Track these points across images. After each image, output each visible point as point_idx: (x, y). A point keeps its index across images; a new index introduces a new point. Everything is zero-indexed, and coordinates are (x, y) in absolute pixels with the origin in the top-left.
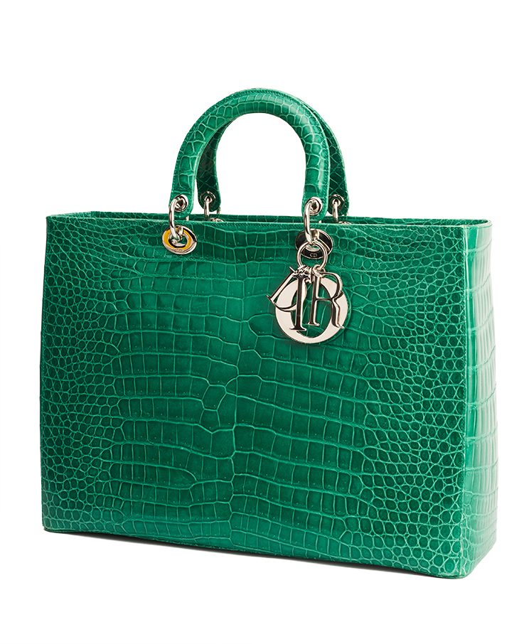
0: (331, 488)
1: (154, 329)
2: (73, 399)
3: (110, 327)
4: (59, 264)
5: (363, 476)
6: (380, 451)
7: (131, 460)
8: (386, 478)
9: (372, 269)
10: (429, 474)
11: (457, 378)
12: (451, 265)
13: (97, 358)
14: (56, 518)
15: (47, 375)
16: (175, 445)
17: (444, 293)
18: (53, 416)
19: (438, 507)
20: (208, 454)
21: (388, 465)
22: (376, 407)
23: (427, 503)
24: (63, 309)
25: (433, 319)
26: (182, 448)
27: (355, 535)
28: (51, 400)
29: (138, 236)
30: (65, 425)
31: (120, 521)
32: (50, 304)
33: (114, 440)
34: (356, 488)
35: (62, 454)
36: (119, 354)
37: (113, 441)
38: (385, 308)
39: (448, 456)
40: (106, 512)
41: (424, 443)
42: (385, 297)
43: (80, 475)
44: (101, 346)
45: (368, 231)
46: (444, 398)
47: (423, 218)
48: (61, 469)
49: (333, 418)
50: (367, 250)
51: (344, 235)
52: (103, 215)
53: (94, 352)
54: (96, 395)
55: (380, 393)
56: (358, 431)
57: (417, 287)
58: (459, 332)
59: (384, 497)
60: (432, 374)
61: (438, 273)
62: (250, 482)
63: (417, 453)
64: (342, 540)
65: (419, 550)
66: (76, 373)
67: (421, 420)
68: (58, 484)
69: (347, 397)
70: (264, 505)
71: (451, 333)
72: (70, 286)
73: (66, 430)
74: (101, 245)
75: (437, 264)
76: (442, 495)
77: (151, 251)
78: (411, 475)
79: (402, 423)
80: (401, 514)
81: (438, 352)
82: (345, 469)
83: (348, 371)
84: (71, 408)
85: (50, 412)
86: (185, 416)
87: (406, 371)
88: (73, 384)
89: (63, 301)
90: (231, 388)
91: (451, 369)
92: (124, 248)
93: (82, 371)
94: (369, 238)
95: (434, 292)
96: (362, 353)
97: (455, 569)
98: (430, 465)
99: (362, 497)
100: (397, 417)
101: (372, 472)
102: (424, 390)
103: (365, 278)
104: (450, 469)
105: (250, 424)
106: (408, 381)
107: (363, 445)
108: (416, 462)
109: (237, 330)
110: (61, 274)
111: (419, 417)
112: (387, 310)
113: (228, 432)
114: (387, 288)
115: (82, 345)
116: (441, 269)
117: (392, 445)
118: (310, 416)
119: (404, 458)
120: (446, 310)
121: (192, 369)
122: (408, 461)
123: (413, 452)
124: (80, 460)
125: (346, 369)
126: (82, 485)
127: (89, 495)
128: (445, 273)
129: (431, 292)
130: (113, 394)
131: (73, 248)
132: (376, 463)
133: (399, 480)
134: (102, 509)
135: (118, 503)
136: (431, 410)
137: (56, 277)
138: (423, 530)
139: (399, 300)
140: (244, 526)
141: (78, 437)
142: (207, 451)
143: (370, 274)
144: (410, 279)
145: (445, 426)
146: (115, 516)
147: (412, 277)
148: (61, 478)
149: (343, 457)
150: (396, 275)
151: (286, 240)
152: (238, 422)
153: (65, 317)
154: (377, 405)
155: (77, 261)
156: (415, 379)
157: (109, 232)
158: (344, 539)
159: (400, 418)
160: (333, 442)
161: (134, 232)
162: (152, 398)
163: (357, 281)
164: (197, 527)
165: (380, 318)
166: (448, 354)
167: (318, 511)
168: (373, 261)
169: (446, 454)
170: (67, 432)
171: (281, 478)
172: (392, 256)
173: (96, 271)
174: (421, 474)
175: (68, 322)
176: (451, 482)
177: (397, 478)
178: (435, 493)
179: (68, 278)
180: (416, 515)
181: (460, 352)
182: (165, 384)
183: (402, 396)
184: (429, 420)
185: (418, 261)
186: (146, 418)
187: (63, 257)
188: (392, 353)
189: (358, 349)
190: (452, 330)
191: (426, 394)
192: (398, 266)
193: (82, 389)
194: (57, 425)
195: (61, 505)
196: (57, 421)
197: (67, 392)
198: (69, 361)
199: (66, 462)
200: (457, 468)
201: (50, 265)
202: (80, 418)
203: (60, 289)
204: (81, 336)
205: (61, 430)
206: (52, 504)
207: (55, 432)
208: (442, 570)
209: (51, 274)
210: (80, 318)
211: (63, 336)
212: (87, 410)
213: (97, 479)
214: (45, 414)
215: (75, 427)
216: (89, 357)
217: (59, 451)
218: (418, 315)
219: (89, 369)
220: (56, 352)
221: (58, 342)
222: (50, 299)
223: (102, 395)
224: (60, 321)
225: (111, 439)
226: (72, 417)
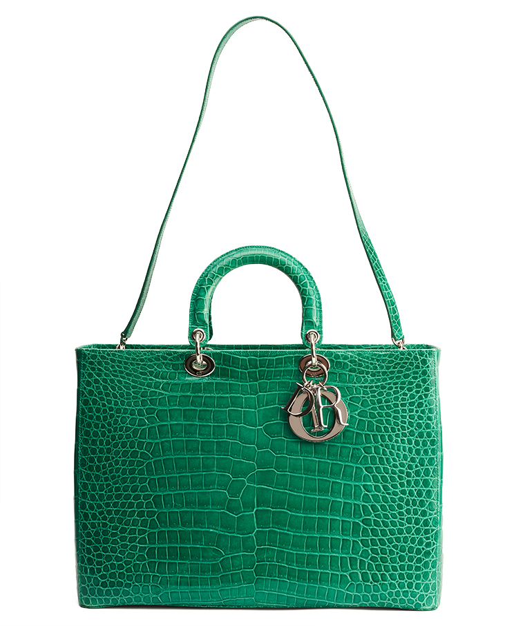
0: (337, 551)
1: (182, 437)
2: (109, 498)
3: (143, 437)
4: (93, 388)
5: (362, 540)
6: (374, 520)
7: (166, 543)
8: (379, 540)
9: (363, 383)
10: (413, 534)
11: (431, 461)
12: (427, 378)
13: (131, 463)
14: (96, 596)
15: (83, 480)
16: (205, 528)
17: (422, 399)
18: (90, 513)
19: (420, 558)
20: (234, 533)
21: (381, 530)
22: (370, 487)
23: (412, 556)
24: (98, 424)
25: (413, 419)
26: (211, 530)
27: (357, 585)
28: (88, 500)
29: (163, 363)
30: (102, 520)
31: (157, 594)
32: (86, 421)
33: (149, 528)
34: (356, 549)
35: (100, 543)
36: (152, 459)
37: (148, 530)
38: (375, 412)
39: (427, 519)
40: (145, 587)
41: (408, 512)
42: (375, 404)
43: (118, 559)
44: (134, 454)
45: (359, 355)
46: (423, 477)
47: (378, 344)
48: (99, 556)
49: (336, 497)
50: (358, 369)
51: (339, 358)
52: (104, 347)
53: (128, 458)
54: (131, 493)
55: (373, 476)
56: (356, 506)
57: (400, 395)
58: (433, 428)
59: (378, 554)
60: (413, 460)
61: (416, 385)
62: (270, 552)
63: (403, 519)
64: (347, 590)
65: (407, 591)
66: (112, 477)
67: (405, 494)
68: (97, 568)
69: (348, 481)
70: (283, 569)
71: (427, 428)
72: (104, 405)
73: (103, 523)
74: (130, 371)
75: (416, 378)
76: (423, 549)
77: (174, 374)
78: (399, 536)
79: (391, 498)
80: (392, 566)
81: (417, 443)
82: (346, 535)
83: (347, 461)
84: (108, 505)
85: (87, 510)
86: (212, 504)
87: (393, 459)
88: (108, 485)
89: (98, 418)
90: (251, 480)
91: (427, 455)
92: (151, 373)
93: (117, 474)
94: (359, 360)
95: (414, 398)
96: (359, 447)
97: (433, 603)
98: (414, 527)
99: (361, 556)
100: (387, 493)
101: (368, 536)
102: (407, 472)
103: (358, 390)
104: (429, 529)
105: (269, 507)
106: (395, 466)
107: (361, 517)
108: (403, 526)
109: (253, 434)
110: (96, 396)
111: (403, 492)
112: (377, 413)
113: (250, 515)
114: (376, 397)
115: (117, 453)
116: (419, 381)
117: (384, 514)
118: (317, 497)
119: (393, 524)
120: (423, 412)
121: (217, 467)
122: (396, 526)
123: (400, 519)
124: (118, 547)
125: (347, 460)
126: (121, 567)
127: (128, 575)
128: (422, 384)
129: (411, 399)
130: (147, 491)
131: (105, 374)
132: (372, 530)
133: (390, 541)
134: (141, 585)
135: (157, 578)
136: (413, 487)
137: (91, 399)
138: (410, 577)
139: (386, 406)
140: (266, 587)
141: (116, 528)
142: (233, 531)
143: (361, 387)
144: (394, 389)
145: (424, 497)
146: (153, 590)
147: (396, 388)
148: (99, 563)
149: (345, 527)
150: (383, 387)
151: (291, 363)
152: (258, 506)
153: (100, 431)
154: (371, 485)
155: (109, 384)
156: (400, 464)
157: (137, 361)
158: (349, 589)
159: (389, 494)
160: (337, 516)
161: (159, 360)
162: (183, 492)
163: (351, 392)
164: (225, 591)
165: (372, 420)
166: (424, 444)
167: (328, 569)
168: (364, 377)
169: (425, 518)
170: (105, 525)
171: (296, 547)
172: (379, 372)
173: (127, 392)
174: (407, 535)
175: (103, 434)
176: (429, 539)
177: (388, 539)
178: (417, 549)
179: (102, 399)
180: (404, 566)
181: (433, 442)
182: (193, 481)
183: (390, 477)
184: (411, 493)
185: (400, 377)
186: (178, 509)
187: (96, 381)
188: (382, 445)
189: (355, 444)
190: (428, 426)
191: (408, 475)
192: (385, 380)
193: (118, 489)
194: (95, 520)
195: (102, 586)
196: (94, 517)
197: (103, 492)
198: (104, 467)
199: (105, 550)
200: (434, 528)
201: (85, 388)
202: (117, 512)
203: (94, 408)
204: (116, 446)
205: (99, 524)
206: (92, 585)
207: (93, 526)
208: (424, 605)
209: (86, 396)
210: (115, 431)
211: (98, 446)
212: (123, 505)
213: (134, 561)
214: (82, 512)
215: (112, 520)
216: (124, 463)
217: (98, 541)
218: (402, 416)
219: (124, 472)
220: (92, 460)
221: (94, 451)
222: (86, 417)
223: (137, 493)
224: (96, 434)
225: (146, 527)
226: (109, 512)
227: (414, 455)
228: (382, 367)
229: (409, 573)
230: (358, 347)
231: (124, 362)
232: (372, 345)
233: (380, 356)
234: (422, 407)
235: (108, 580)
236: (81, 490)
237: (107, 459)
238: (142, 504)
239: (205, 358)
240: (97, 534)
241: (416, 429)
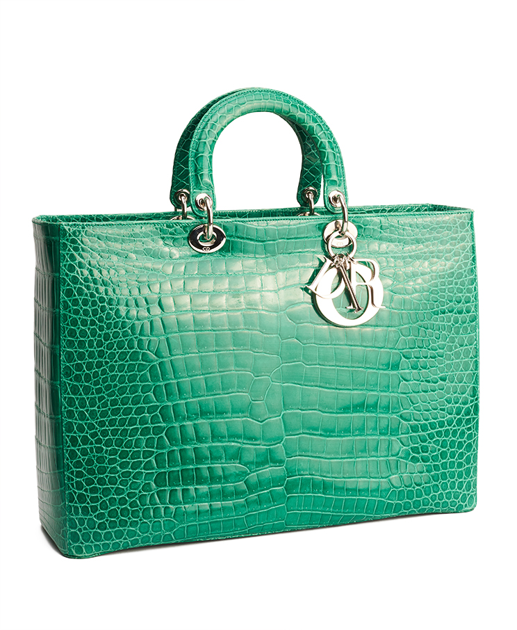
2: (104, 414)
3: (145, 333)
4: (78, 273)
7: (178, 466)
8: (420, 436)
10: (454, 426)
13: (131, 368)
15: (68, 394)
16: (225, 442)
18: (79, 436)
19: (462, 453)
20: (260, 444)
21: (421, 425)
24: (86, 321)
25: (452, 292)
26: (233, 444)
27: (399, 492)
28: (76, 419)
29: (163, 238)
30: (96, 443)
31: (171, 530)
32: (70, 317)
33: (157, 448)
34: (396, 450)
35: (95, 474)
36: (157, 360)
37: (155, 450)
39: (468, 408)
40: (156, 524)
41: (449, 400)
42: (410, 277)
43: (118, 491)
44: (135, 356)
46: (462, 359)
48: (94, 490)
49: (373, 391)
50: (390, 237)
53: (127, 361)
54: (131, 406)
55: (411, 362)
56: (394, 399)
58: (472, 301)
59: (419, 453)
63: (444, 409)
64: (388, 499)
65: (450, 492)
66: (106, 387)
68: (91, 507)
72: (92, 295)
73: (97, 448)
76: (465, 442)
78: (440, 429)
80: (434, 465)
81: (456, 320)
82: (384, 434)
84: (102, 424)
85: (75, 433)
86: (233, 412)
87: (432, 340)
88: (101, 399)
89: (86, 313)
90: (276, 378)
91: (467, 333)
92: (149, 251)
93: (113, 384)
95: (453, 268)
96: (395, 329)
97: (474, 503)
98: (455, 418)
99: (402, 457)
102: (446, 354)
104: (470, 419)
105: (298, 409)
108: (444, 418)
109: (275, 321)
110: (81, 284)
113: (277, 420)
115: (112, 356)
116: (457, 248)
118: (352, 392)
119: (434, 416)
121: (235, 365)
122: (437, 418)
123: (441, 409)
124: (119, 476)
126: (123, 502)
127: (133, 511)
130: (153, 401)
131: (92, 255)
132: (411, 425)
133: (431, 436)
134: (150, 521)
135: (169, 511)
136: (453, 371)
137: (75, 288)
138: (452, 475)
140: (299, 506)
141: (114, 452)
142: (258, 443)
143: (394, 257)
144: (431, 259)
145: (465, 382)
146: (166, 525)
147: (433, 257)
148: (94, 500)
149: (382, 424)
150: (418, 257)
152: (285, 409)
153: (89, 329)
154: (409, 373)
155: (97, 268)
156: (438, 346)
157: (131, 236)
158: (391, 498)
160: (373, 412)
161: (158, 234)
162: (197, 399)
164: (253, 517)
165: (408, 296)
168: (396, 245)
169: (466, 406)
170: (99, 450)
171: (330, 453)
172: (413, 240)
174: (448, 427)
175: (94, 333)
176: (471, 430)
177: (429, 435)
178: (459, 442)
179: (89, 288)
180: (447, 463)
184: (451, 379)
185: (437, 243)
191: (448, 357)
193: (114, 402)
194: (86, 444)
195: (98, 528)
196: (85, 440)
197: (96, 408)
198: (95, 375)
199: (101, 481)
200: (475, 416)
201: (67, 275)
202: (114, 432)
203: (80, 299)
204: (110, 347)
205: (91, 449)
206: (85, 529)
207: (84, 452)
208: (466, 505)
209: (69, 285)
210: (108, 329)
211: (86, 350)
212: (122, 423)
213: (140, 492)
214: (68, 436)
215: (108, 444)
216: (121, 368)
217: (91, 472)
219: (122, 380)
220: (79, 367)
221: (81, 356)
222: (70, 311)
223: (139, 405)
224: (83, 334)
225: (153, 448)
226: (104, 433)
227: (453, 334)
229: (451, 471)
234: (461, 277)
235: (107, 520)
236: (65, 408)
237: (99, 365)
239: (215, 230)
240: (90, 462)
241: (455, 304)
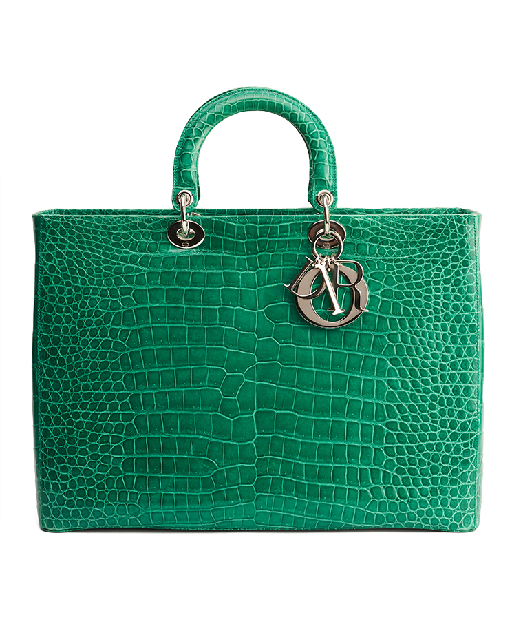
0: (355, 462)
1: (165, 323)
2: (76, 398)
3: (117, 323)
4: (55, 262)
5: (385, 447)
6: (401, 423)
7: (146, 453)
8: (407, 447)
9: (387, 256)
10: (448, 440)
11: (470, 352)
12: (466, 249)
13: (103, 355)
14: (61, 518)
15: (44, 376)
16: (194, 434)
17: (460, 275)
18: (53, 417)
19: (457, 469)
20: (229, 440)
21: (409, 436)
22: (396, 383)
23: (447, 467)
24: (61, 308)
25: (448, 300)
26: (201, 437)
27: (380, 502)
28: (50, 400)
29: (141, 232)
30: (68, 425)
31: (136, 514)
32: (46, 303)
33: (125, 435)
34: (379, 459)
35: (65, 453)
36: (128, 350)
37: (124, 437)
38: (402, 292)
39: (465, 422)
40: (121, 507)
41: (442, 413)
42: (401, 281)
43: (87, 472)
44: (106, 344)
45: (382, 221)
46: (460, 370)
48: (64, 469)
49: (355, 396)
50: (381, 239)
51: (357, 225)
52: (67, 212)
53: (99, 349)
54: (102, 392)
55: (399, 370)
56: (379, 407)
57: (433, 271)
58: (473, 310)
59: (405, 465)
60: (448, 350)
61: (453, 257)
62: (274, 463)
63: (436, 422)
64: (368, 509)
65: (441, 509)
66: (78, 372)
67: (438, 392)
68: (61, 484)
69: (368, 376)
70: (289, 483)
71: (466, 311)
72: (68, 284)
73: (68, 429)
74: (101, 242)
75: (452, 249)
76: (460, 458)
77: (155, 246)
78: (431, 442)
79: (421, 396)
80: (423, 479)
81: (453, 329)
82: (367, 442)
83: (368, 352)
84: (74, 407)
85: (49, 413)
86: (203, 405)
87: (424, 349)
88: (74, 382)
89: (62, 300)
90: (250, 375)
91: (466, 343)
92: (126, 244)
93: (85, 369)
94: (382, 227)
95: (450, 274)
96: (382, 334)
97: (472, 524)
98: (449, 432)
99: (385, 467)
100: (416, 390)
101: (394, 443)
102: (441, 364)
103: (380, 264)
104: (467, 434)
105: (272, 408)
106: (426, 357)
107: (385, 419)
108: (436, 431)
109: (252, 318)
110: (58, 272)
111: (436, 389)
112: (405, 293)
113: (249, 418)
114: (403, 273)
115: (85, 343)
116: (456, 254)
117: (412, 416)
118: (331, 396)
119: (424, 428)
120: (460, 291)
121: (208, 360)
122: (428, 430)
123: (433, 421)
124: (88, 458)
125: (367, 350)
126: (91, 482)
127: (99, 492)
128: (459, 256)
129: (446, 275)
130: (123, 389)
131: (70, 246)
132: (398, 435)
133: (420, 449)
134: (115, 504)
135: (135, 496)
136: (448, 382)
137: (52, 276)
138: (443, 492)
139: (416, 284)
140: (269, 505)
141: (84, 435)
142: (228, 438)
143: (385, 260)
144: (425, 263)
145: (462, 395)
146: (131, 510)
147: (428, 261)
148: (64, 478)
149: (365, 432)
150: (412, 261)
151: (298, 231)
152: (258, 407)
153: (64, 316)
154: (397, 381)
155: (74, 259)
156: (432, 355)
157: (109, 229)
158: (370, 508)
159: (419, 391)
160: (355, 418)
161: (136, 228)
162: (166, 390)
163: (372, 267)
164: (220, 511)
165: (398, 301)
166: (462, 330)
167: (344, 484)
168: (388, 248)
169: (463, 421)
170: (71, 431)
171: (304, 456)
172: (407, 242)
173: (96, 268)
174: (440, 441)
175: (68, 320)
176: (468, 446)
177: (417, 447)
178: (453, 457)
179: (66, 277)
180: (437, 478)
181: (472, 329)
182: (179, 377)
183: (421, 371)
184: (446, 391)
185: (433, 248)
186: (160, 411)
187: (59, 255)
188: (410, 332)
189: (378, 330)
190: (466, 309)
191: (442, 368)
192: (414, 252)
193: (86, 387)
194: (58, 425)
195: (67, 505)
196: (58, 421)
197: (69, 391)
198: (69, 360)
199: (71, 461)
200: (473, 432)
201: (45, 264)
202: (85, 416)
203: (57, 288)
204: (83, 334)
205: (63, 429)
206: (55, 504)
207: (56, 432)
208: (461, 525)
209: (46, 273)
210: (82, 316)
211: (61, 335)
212: (93, 407)
213: (107, 475)
214: (42, 416)
215: (79, 425)
216: (93, 355)
217: (62, 451)
218: (435, 296)
219: (94, 366)
220: (54, 351)
221: (56, 341)
222: (46, 298)
223: (109, 392)
224: (58, 320)
225: (121, 434)
226: (76, 416)
227: (450, 344)
228: (410, 236)
229: (443, 487)
230: (378, 211)
231: (93, 231)
232: (395, 209)
233: (408, 222)
234: (460, 284)
235: (75, 499)
236: (41, 389)
237: (73, 350)
238: (116, 405)
239: (192, 226)
240: (61, 442)
241: (452, 312)
